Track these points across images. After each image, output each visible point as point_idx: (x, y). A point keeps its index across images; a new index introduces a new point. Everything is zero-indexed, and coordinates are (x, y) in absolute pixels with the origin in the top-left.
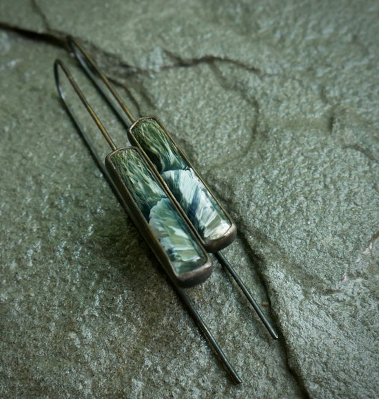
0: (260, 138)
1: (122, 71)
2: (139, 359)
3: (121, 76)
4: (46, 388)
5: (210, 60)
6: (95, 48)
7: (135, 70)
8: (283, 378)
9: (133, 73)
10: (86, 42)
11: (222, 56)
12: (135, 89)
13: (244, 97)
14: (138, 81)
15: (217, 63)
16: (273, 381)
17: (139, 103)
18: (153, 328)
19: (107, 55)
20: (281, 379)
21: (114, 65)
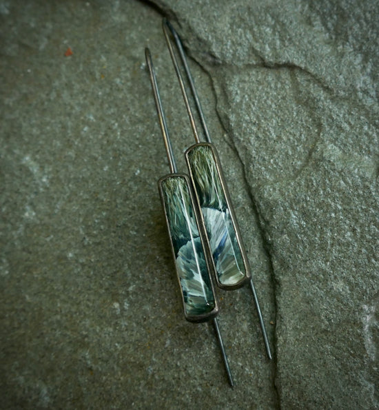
0: (312, 165)
1: (210, 59)
2: (162, 340)
3: (208, 63)
4: (89, 343)
5: (291, 67)
6: (190, 29)
7: (221, 62)
8: (268, 390)
9: (219, 64)
10: (184, 20)
11: (303, 66)
12: (218, 80)
13: (311, 115)
14: (222, 73)
15: (297, 72)
16: (260, 389)
17: (218, 96)
18: (179, 317)
19: (199, 39)
20: (266, 390)
21: (204, 52)
